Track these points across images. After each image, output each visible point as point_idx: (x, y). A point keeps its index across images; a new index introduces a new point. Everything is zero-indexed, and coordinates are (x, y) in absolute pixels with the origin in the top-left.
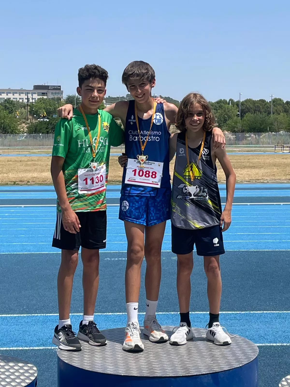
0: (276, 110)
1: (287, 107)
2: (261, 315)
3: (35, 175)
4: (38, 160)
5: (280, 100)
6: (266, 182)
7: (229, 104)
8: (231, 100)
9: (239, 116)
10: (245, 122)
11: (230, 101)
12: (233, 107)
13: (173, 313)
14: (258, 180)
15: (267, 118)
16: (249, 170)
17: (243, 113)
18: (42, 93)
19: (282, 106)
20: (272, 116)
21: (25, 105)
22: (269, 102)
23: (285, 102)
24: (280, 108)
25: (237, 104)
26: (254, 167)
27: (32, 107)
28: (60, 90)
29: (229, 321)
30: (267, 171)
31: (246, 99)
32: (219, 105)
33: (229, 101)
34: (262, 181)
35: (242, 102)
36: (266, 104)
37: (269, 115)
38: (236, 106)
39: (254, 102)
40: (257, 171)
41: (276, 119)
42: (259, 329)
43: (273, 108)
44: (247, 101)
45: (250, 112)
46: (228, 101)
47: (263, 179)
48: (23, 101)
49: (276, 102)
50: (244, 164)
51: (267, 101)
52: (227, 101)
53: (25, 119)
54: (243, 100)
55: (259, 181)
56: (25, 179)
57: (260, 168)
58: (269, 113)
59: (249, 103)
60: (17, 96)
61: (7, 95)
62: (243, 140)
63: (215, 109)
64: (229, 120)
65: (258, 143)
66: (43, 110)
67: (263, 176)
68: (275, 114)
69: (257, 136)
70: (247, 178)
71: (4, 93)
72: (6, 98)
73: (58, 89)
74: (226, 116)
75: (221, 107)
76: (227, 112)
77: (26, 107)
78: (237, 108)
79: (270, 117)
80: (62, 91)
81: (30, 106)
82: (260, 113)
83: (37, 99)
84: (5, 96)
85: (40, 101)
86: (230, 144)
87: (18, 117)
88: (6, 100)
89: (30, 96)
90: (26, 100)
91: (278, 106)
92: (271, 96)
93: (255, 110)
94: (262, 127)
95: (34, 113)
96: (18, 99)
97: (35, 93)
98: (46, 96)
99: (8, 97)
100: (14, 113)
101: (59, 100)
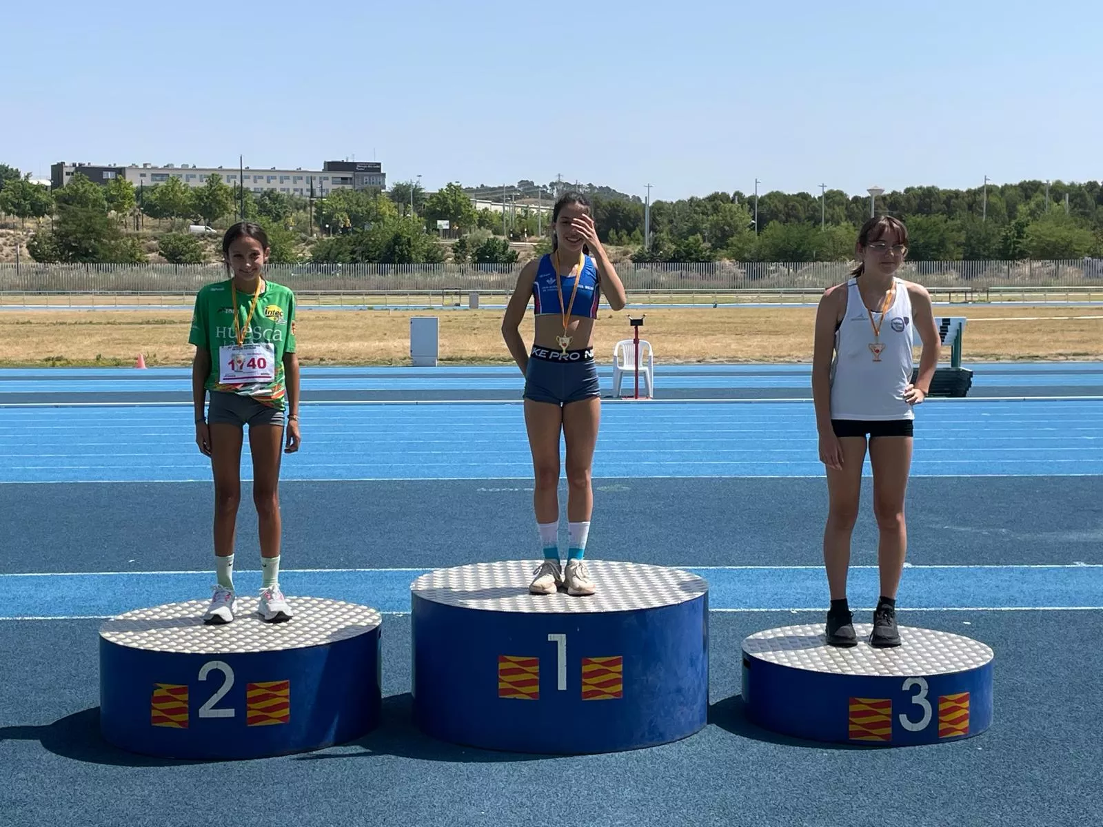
0: (832, 216)
1: (855, 209)
3: (334, 346)
4: (337, 318)
5: (841, 193)
6: (796, 361)
7: (733, 201)
8: (737, 194)
9: (754, 229)
10: (766, 242)
11: (737, 197)
12: (740, 209)
14: (780, 357)
15: (812, 231)
16: (766, 337)
17: (762, 222)
18: (342, 178)
19: (844, 207)
20: (823, 229)
21: (306, 203)
22: (816, 197)
23: (850, 199)
24: (840, 211)
25: (751, 201)
26: (776, 333)
27: (320, 209)
28: (380, 175)
30: (801, 340)
31: (769, 191)
32: (713, 203)
33: (734, 196)
34: (787, 359)
35: (762, 197)
36: (811, 203)
37: (817, 227)
38: (747, 206)
39: (786, 199)
40: (781, 339)
41: (830, 235)
43: (825, 211)
44: (769, 196)
45: (777, 219)
46: (731, 196)
48: (302, 193)
49: (833, 198)
50: (756, 326)
51: (812, 195)
52: (728, 196)
53: (305, 232)
54: (764, 194)
55: (782, 359)
57: (788, 334)
58: (817, 222)
59: (776, 201)
60: (289, 184)
61: (269, 182)
62: (762, 277)
63: (703, 214)
64: (732, 236)
65: (793, 283)
66: (345, 214)
67: (792, 350)
68: (830, 223)
69: (791, 270)
70: (758, 354)
71: (261, 178)
72: (265, 189)
73: (374, 169)
74: (727, 228)
75: (716, 209)
76: (729, 218)
77: (309, 208)
78: (750, 211)
79: (820, 230)
80: (384, 174)
81: (316, 205)
82: (799, 222)
83: (330, 191)
84: (264, 185)
85: (338, 195)
86: (735, 285)
87: (291, 228)
88: (265, 192)
89: (316, 185)
90: (309, 193)
91: (836, 207)
92: (823, 186)
93: (788, 215)
94: (800, 251)
95: (325, 221)
96: (291, 192)
97: (327, 179)
98: (351, 184)
99: (271, 186)
100: (282, 221)
101: (377, 192)
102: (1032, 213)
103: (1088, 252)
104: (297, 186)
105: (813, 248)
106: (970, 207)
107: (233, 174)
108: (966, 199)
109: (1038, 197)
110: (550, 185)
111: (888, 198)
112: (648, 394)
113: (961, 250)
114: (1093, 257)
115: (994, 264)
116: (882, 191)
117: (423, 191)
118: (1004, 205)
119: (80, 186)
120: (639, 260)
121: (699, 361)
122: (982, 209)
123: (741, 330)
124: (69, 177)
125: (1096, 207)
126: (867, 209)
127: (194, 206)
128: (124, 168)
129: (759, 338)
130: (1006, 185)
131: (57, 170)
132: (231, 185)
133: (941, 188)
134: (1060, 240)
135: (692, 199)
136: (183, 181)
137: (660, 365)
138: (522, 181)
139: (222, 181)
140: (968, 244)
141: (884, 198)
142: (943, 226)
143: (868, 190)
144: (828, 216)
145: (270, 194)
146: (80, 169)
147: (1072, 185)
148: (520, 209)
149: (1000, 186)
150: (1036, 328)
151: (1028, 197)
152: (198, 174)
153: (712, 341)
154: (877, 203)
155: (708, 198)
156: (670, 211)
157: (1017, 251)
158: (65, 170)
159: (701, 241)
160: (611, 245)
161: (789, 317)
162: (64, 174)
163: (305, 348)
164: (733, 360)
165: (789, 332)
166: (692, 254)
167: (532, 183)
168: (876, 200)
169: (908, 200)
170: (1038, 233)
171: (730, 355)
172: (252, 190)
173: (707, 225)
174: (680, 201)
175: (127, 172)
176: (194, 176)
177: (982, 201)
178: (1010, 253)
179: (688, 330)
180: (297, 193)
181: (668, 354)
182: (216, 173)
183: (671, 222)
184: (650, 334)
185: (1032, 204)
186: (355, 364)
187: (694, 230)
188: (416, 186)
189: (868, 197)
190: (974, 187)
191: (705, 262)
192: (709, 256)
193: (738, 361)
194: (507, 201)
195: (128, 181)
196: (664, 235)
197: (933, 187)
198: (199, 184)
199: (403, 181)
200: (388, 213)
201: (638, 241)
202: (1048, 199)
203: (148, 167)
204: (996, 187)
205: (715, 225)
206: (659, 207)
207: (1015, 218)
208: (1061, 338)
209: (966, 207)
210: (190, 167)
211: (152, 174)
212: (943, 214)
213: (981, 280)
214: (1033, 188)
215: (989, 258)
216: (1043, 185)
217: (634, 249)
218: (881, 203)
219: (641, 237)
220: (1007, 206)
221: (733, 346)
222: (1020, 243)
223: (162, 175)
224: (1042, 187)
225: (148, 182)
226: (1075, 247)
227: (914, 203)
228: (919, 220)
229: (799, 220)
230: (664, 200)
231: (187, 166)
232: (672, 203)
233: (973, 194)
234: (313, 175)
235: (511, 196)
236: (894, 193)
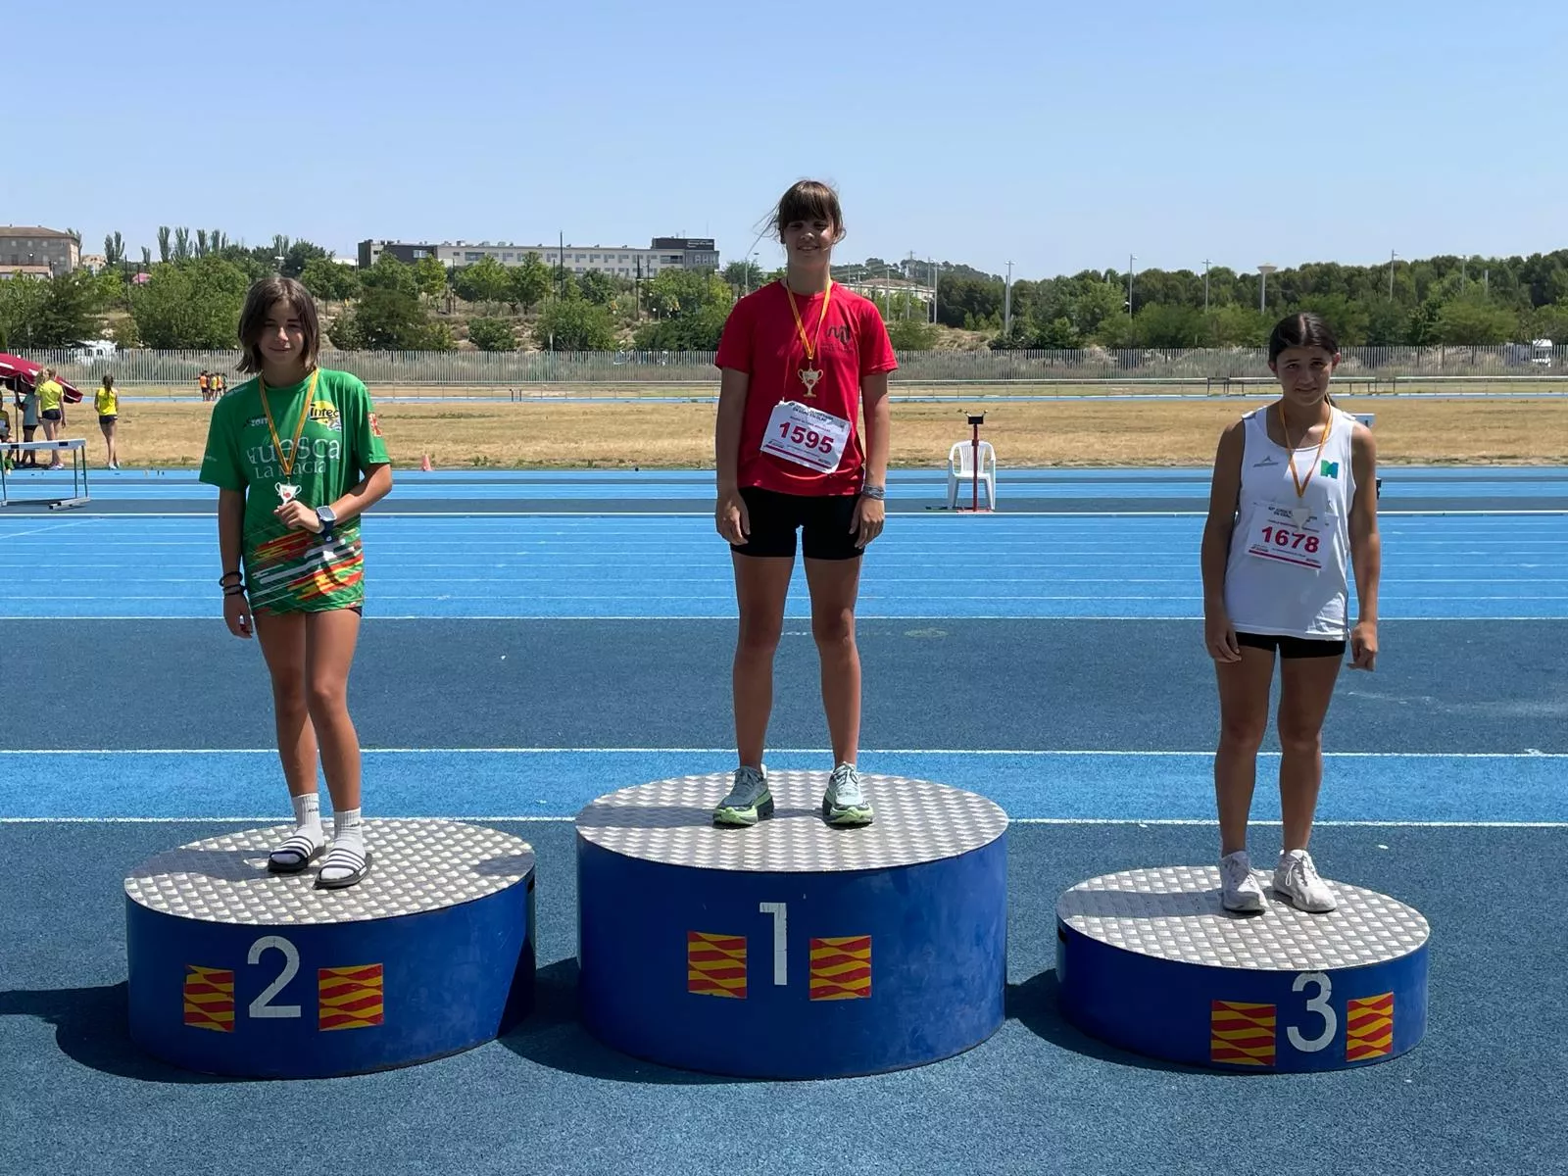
0: (1217, 296)
1: (1243, 288)
2: (1075, 759)
3: (640, 445)
4: (653, 412)
5: (1227, 271)
6: (1169, 464)
7: (1104, 280)
8: (1110, 272)
9: (1128, 312)
10: (1141, 325)
11: (1109, 275)
12: (1113, 288)
13: (881, 751)
14: (1151, 459)
15: (1194, 314)
16: (1135, 435)
17: (1137, 304)
18: (673, 257)
19: (1231, 286)
20: (1206, 311)
21: (632, 284)
22: (1200, 275)
23: (1238, 277)
24: (1226, 291)
25: (1125, 280)
26: (1147, 430)
27: (647, 291)
28: (713, 249)
29: (1002, 770)
30: (1177, 439)
31: (1146, 269)
32: (1082, 283)
33: (1106, 274)
34: (1159, 462)
35: (1137, 276)
36: (1193, 281)
37: (1200, 309)
38: (1121, 286)
39: (1165, 277)
40: (1152, 438)
41: (1214, 318)
42: (1064, 787)
43: (1209, 291)
44: (1149, 274)
45: (1154, 300)
46: (1103, 274)
47: (1162, 458)
48: (628, 274)
49: (1219, 276)
50: (1125, 422)
51: (1195, 274)
52: (1100, 274)
53: (630, 316)
54: (1140, 272)
55: (1153, 462)
56: (616, 455)
57: (1162, 431)
58: (1200, 303)
59: (1153, 281)
60: (613, 263)
61: (591, 261)
62: (1135, 365)
63: (1071, 294)
64: (1103, 319)
65: (1171, 373)
66: (674, 297)
67: (1164, 452)
68: (1214, 305)
69: (1169, 358)
70: (1124, 456)
71: (584, 256)
72: (588, 269)
73: (707, 246)
74: (1097, 310)
75: (1086, 289)
76: (1099, 300)
77: (635, 289)
78: (1124, 291)
79: (1202, 312)
80: (718, 252)
81: (643, 286)
82: (1179, 303)
83: (658, 271)
84: (587, 265)
85: (667, 276)
86: (1105, 374)
87: (615, 312)
88: (588, 273)
89: (643, 264)
90: (636, 274)
91: (1221, 286)
92: (1207, 263)
93: (1167, 296)
94: (1180, 336)
95: (653, 304)
96: (616, 272)
97: (655, 257)
98: (681, 262)
99: (593, 266)
100: (605, 304)
101: (709, 272)
102: (1446, 293)
103: (1511, 337)
104: (622, 266)
105: (1195, 333)
106: (1375, 287)
107: (554, 252)
108: (1370, 277)
109: (1452, 275)
110: (902, 264)
111: (1281, 276)
112: (990, 506)
113: (1364, 335)
114: (1516, 342)
115: (1401, 350)
116: (1276, 268)
117: (760, 271)
118: (1414, 284)
119: (387, 266)
120: (997, 346)
121: (1054, 465)
122: (1389, 287)
123: (1106, 427)
124: (377, 256)
125: (1520, 285)
126: (1257, 288)
127: (510, 288)
128: (436, 246)
129: (1127, 436)
130: (1416, 261)
131: (365, 248)
132: (550, 265)
133: (1342, 264)
134: (1477, 323)
135: (1058, 278)
136: (498, 261)
137: (1009, 469)
138: (871, 259)
139: (540, 260)
140: (1371, 328)
141: (1276, 276)
142: (1343, 307)
143: (1259, 268)
144: (1213, 296)
145: (592, 274)
146: (389, 247)
147: (1493, 260)
148: (866, 290)
149: (1409, 263)
150: (1452, 425)
151: (1441, 275)
152: (515, 253)
153: (1072, 441)
154: (1269, 282)
155: (1076, 277)
156: (1033, 291)
157: (1428, 337)
158: (373, 249)
159: (1068, 325)
160: (967, 329)
161: (1165, 411)
162: (372, 253)
163: (605, 447)
164: (1096, 463)
165: (1162, 428)
166: (1057, 340)
167: (882, 262)
168: (1268, 278)
169: (1304, 279)
170: (1452, 316)
171: (1092, 457)
172: (574, 270)
173: (1075, 307)
174: (1045, 281)
175: (439, 251)
176: (511, 255)
177: (1389, 279)
178: (1420, 337)
179: (1047, 427)
180: (623, 275)
181: (1020, 455)
182: (534, 251)
183: (1034, 304)
184: (1002, 431)
185: (1446, 283)
186: (657, 466)
187: (1060, 314)
188: (753, 265)
189: (1259, 275)
190: (1380, 263)
191: (1071, 348)
192: (1077, 342)
193: (1101, 464)
194: (852, 281)
195: (440, 260)
196: (1026, 319)
197: (1333, 264)
198: (514, 263)
199: (738, 259)
200: (722, 295)
201: (997, 326)
202: (1464, 277)
203: (463, 245)
204: (1406, 263)
205: (1085, 308)
206: (1021, 288)
207: (1426, 299)
208: (1483, 437)
209: (1370, 286)
210: (508, 245)
211: (466, 253)
212: (1342, 293)
213: (1388, 369)
214: (1448, 264)
215: (1397, 344)
216: (1459, 260)
217: (993, 335)
218: (1273, 282)
219: (1000, 320)
220: (1417, 284)
221: (1096, 446)
222: (1430, 326)
223: (477, 254)
224: (1457, 263)
225: (461, 262)
226: (1495, 331)
227: (1312, 282)
228: (1315, 300)
229: (1179, 301)
230: (1027, 279)
231: (504, 243)
232: (1036, 282)
233: (1379, 271)
234: (641, 254)
235: (857, 276)
236: (1288, 270)
